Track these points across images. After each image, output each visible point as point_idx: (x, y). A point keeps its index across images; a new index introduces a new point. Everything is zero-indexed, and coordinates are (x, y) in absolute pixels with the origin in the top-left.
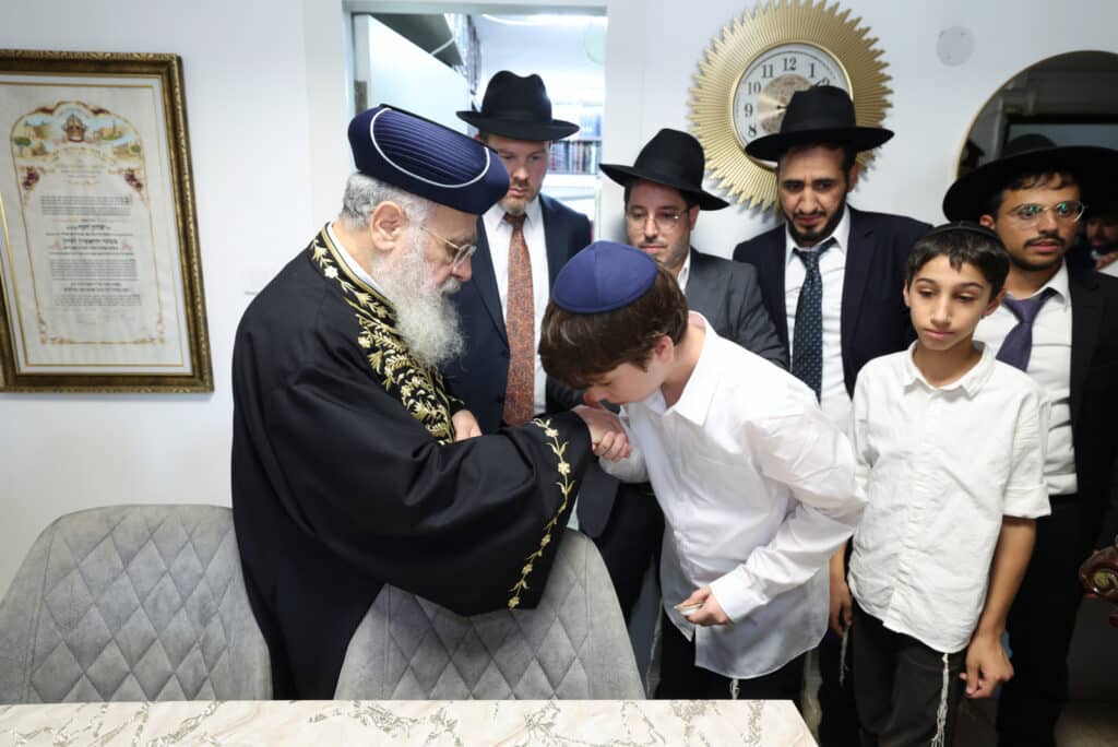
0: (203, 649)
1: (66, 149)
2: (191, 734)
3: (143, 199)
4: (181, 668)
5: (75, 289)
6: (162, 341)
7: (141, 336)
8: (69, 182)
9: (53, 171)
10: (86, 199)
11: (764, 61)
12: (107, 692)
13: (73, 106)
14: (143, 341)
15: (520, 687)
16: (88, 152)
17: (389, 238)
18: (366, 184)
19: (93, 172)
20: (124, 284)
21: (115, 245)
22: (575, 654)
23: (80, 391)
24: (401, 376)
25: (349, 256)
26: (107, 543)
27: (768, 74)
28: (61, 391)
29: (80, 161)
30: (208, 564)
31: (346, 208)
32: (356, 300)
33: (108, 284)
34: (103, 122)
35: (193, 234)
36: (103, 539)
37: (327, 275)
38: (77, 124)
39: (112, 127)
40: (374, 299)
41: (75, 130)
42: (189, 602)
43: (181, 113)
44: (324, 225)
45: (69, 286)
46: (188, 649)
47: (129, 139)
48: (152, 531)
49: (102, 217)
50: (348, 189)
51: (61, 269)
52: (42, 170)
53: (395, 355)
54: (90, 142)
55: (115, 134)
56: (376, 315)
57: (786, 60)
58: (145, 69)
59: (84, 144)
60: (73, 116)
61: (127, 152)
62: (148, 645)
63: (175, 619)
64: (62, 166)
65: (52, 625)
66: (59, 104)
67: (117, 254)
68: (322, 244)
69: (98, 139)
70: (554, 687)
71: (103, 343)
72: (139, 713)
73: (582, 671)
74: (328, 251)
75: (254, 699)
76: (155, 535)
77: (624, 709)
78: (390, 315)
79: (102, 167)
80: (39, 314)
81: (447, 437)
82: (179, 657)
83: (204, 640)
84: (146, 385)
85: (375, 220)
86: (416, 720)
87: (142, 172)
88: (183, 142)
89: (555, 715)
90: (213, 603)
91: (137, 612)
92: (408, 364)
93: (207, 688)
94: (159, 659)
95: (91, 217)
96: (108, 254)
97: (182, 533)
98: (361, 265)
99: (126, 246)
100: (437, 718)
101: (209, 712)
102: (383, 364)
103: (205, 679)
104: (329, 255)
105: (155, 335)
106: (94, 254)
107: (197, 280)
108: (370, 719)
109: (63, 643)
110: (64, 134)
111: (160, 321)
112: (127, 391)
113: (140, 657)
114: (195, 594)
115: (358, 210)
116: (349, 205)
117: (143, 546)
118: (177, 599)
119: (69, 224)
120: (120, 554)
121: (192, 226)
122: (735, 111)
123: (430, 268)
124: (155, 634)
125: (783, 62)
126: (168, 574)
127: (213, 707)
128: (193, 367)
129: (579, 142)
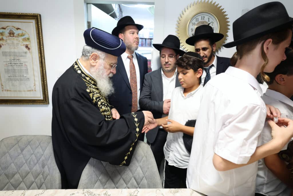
0: (42, 174)
1: (9, 39)
3: (30, 53)
4: (36, 180)
5: (12, 77)
6: (35, 90)
7: (29, 89)
8: (10, 48)
9: (5, 45)
10: (14, 52)
11: (196, 17)
12: (16, 187)
13: (11, 27)
14: (30, 91)
16: (15, 39)
17: (95, 62)
18: (89, 48)
19: (16, 45)
20: (25, 75)
21: (22, 65)
22: (144, 176)
23: (13, 104)
24: (98, 99)
25: (84, 67)
26: (17, 146)
27: (197, 20)
28: (7, 104)
29: (13, 42)
30: (44, 152)
31: (83, 54)
32: (86, 79)
33: (20, 75)
34: (19, 32)
35: (43, 62)
36: (16, 144)
37: (78, 72)
38: (12, 32)
39: (22, 33)
40: (91, 79)
41: (11, 34)
42: (39, 162)
43: (40, 29)
44: (77, 59)
45: (10, 76)
46: (39, 174)
47: (26, 36)
48: (29, 142)
49: (19, 57)
50: (84, 49)
51: (7, 71)
52: (3, 44)
53: (96, 94)
54: (16, 37)
55: (22, 35)
56: (91, 83)
57: (202, 17)
58: (31, 18)
59: (14, 38)
60: (11, 30)
61: (26, 40)
62: (28, 173)
63: (35, 166)
64: (8, 43)
65: (0, 168)
66: (7, 27)
67: (23, 67)
68: (77, 64)
69: (18, 36)
70: (138, 185)
71: (19, 91)
72: (23, 193)
73: (146, 180)
74: (78, 66)
75: (56, 189)
76: (30, 143)
77: (156, 191)
78: (95, 83)
79: (19, 44)
80: (1, 83)
81: (110, 115)
82: (36, 177)
83: (43, 172)
84: (31, 102)
85: (91, 58)
86: (99, 195)
87: (30, 45)
88: (41, 37)
89: (137, 193)
90: (46, 162)
91: (25, 165)
92: (100, 96)
93: (44, 185)
94: (31, 178)
95: (16, 57)
96: (21, 67)
97: (38, 143)
98: (87, 69)
99: (25, 65)
100: (105, 194)
101: (42, 193)
102: (93, 96)
103: (43, 183)
104: (79, 67)
105: (33, 89)
106: (17, 67)
107: (45, 74)
108: (87, 194)
109: (4, 173)
110: (8, 35)
111: (35, 85)
112: (26, 104)
113: (25, 177)
114: (41, 160)
115: (86, 54)
116: (84, 53)
117: (26, 147)
118: (36, 161)
119: (10, 59)
120: (20, 149)
121: (43, 60)
122: (189, 30)
123: (106, 70)
124: (29, 171)
125: (201, 17)
126: (33, 154)
127: (44, 191)
128: (43, 98)
129: (149, 39)
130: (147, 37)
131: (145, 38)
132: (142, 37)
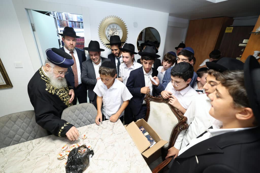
0: (34, 131)
2: (41, 142)
11: (109, 26)
15: (86, 123)
17: (48, 69)
27: (110, 28)
30: (31, 119)
36: (9, 120)
37: (42, 76)
57: (113, 26)
62: (23, 133)
65: (3, 135)
68: (41, 70)
70: (91, 123)
74: (42, 72)
76: (19, 117)
82: (30, 133)
91: (20, 129)
94: (26, 134)
97: (25, 116)
103: (36, 135)
107: (3, 66)
109: (7, 137)
113: (22, 135)
114: (30, 124)
117: (17, 119)
118: (27, 126)
120: (13, 122)
122: (106, 33)
124: (24, 131)
128: (6, 83)
129: (77, 22)
130: (76, 21)
131: (75, 21)
132: (72, 21)
